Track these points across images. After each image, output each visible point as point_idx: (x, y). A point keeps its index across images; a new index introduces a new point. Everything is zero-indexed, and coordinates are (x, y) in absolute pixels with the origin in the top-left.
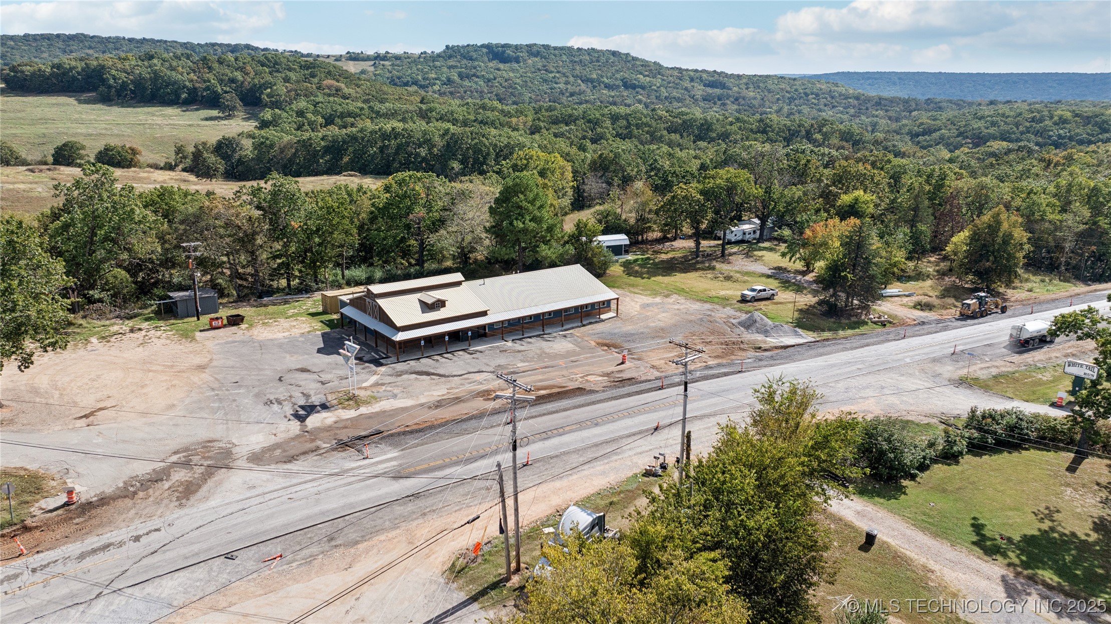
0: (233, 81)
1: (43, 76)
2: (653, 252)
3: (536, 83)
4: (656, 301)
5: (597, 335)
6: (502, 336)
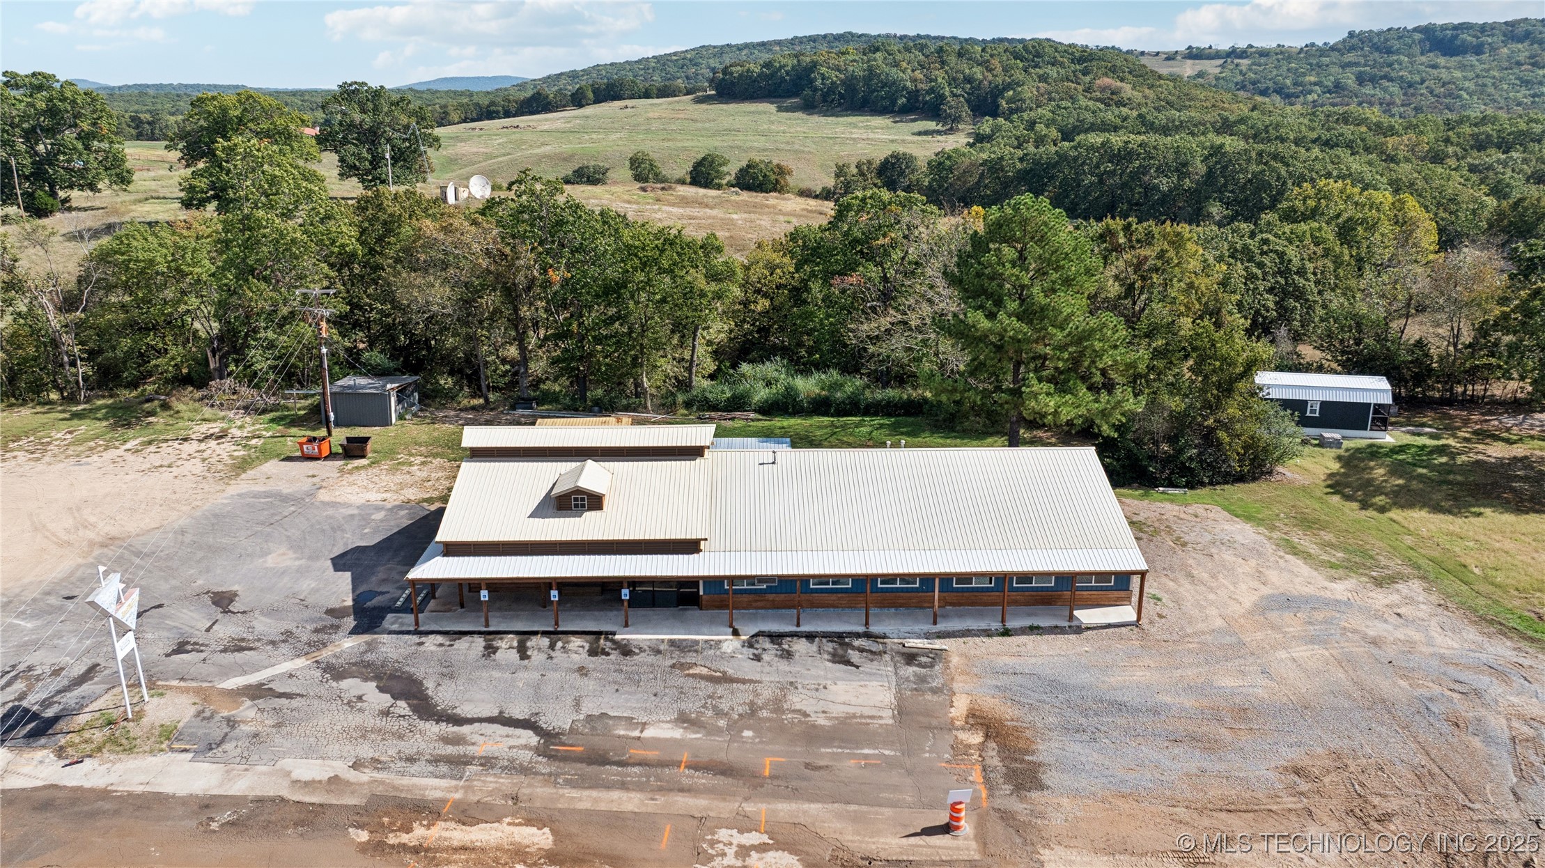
0: (969, 80)
1: (750, 78)
2: (1475, 433)
3: (1506, 87)
4: (1328, 594)
5: (1003, 680)
6: (731, 615)
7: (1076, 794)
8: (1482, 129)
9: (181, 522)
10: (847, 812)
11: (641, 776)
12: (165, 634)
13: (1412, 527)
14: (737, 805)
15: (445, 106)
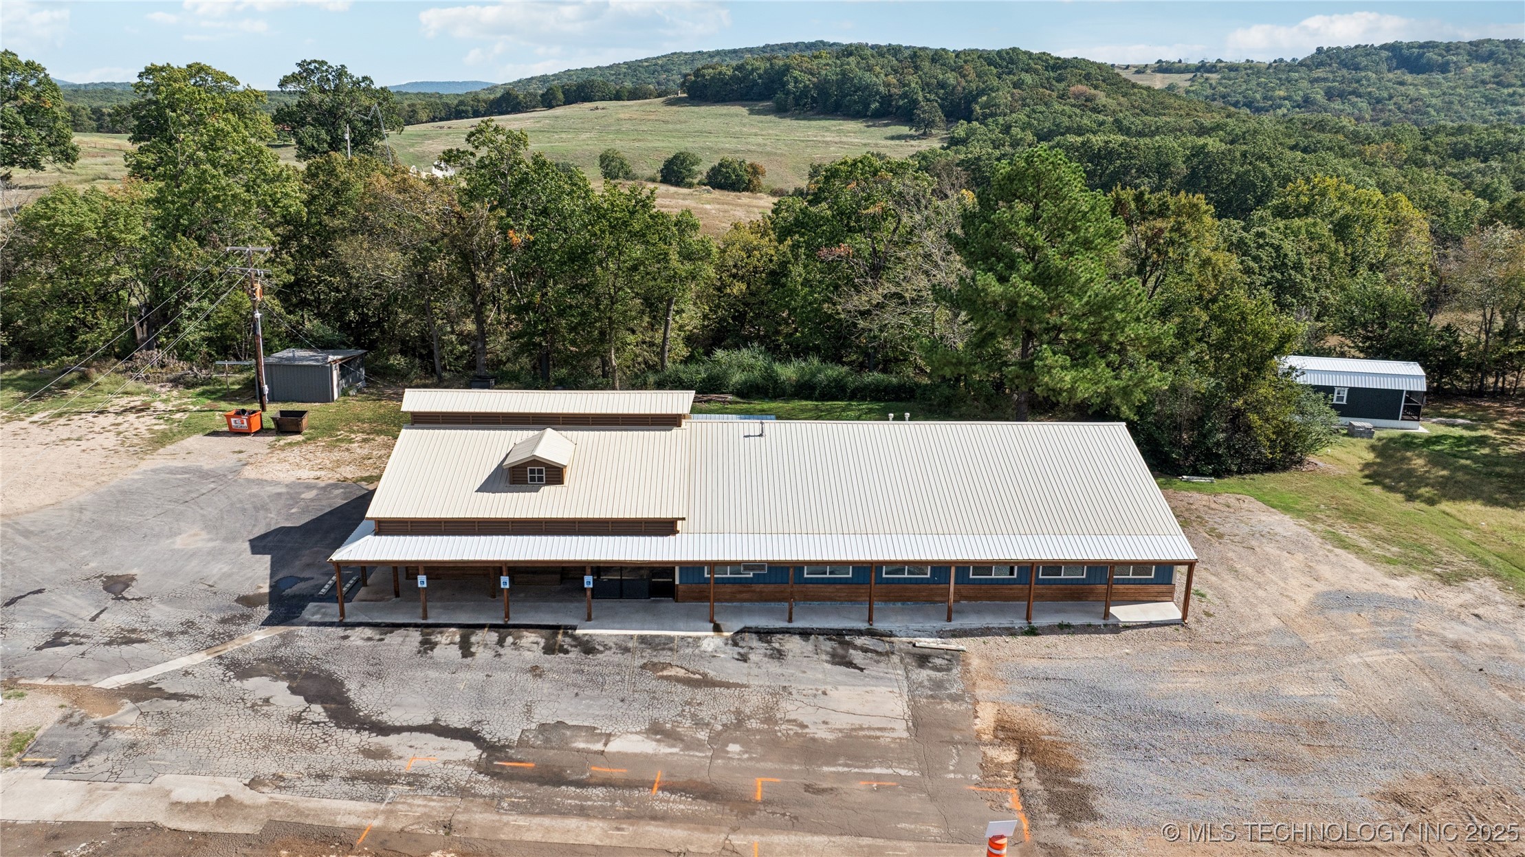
0: (942, 85)
1: (722, 80)
2: (1512, 424)
3: (1472, 104)
4: (1392, 592)
5: (1035, 687)
6: (712, 608)
7: (1136, 824)
8: (1460, 139)
9: (81, 499)
10: (860, 846)
11: (604, 799)
12: (41, 623)
13: (1469, 520)
14: (723, 836)
15: (413, 105)
